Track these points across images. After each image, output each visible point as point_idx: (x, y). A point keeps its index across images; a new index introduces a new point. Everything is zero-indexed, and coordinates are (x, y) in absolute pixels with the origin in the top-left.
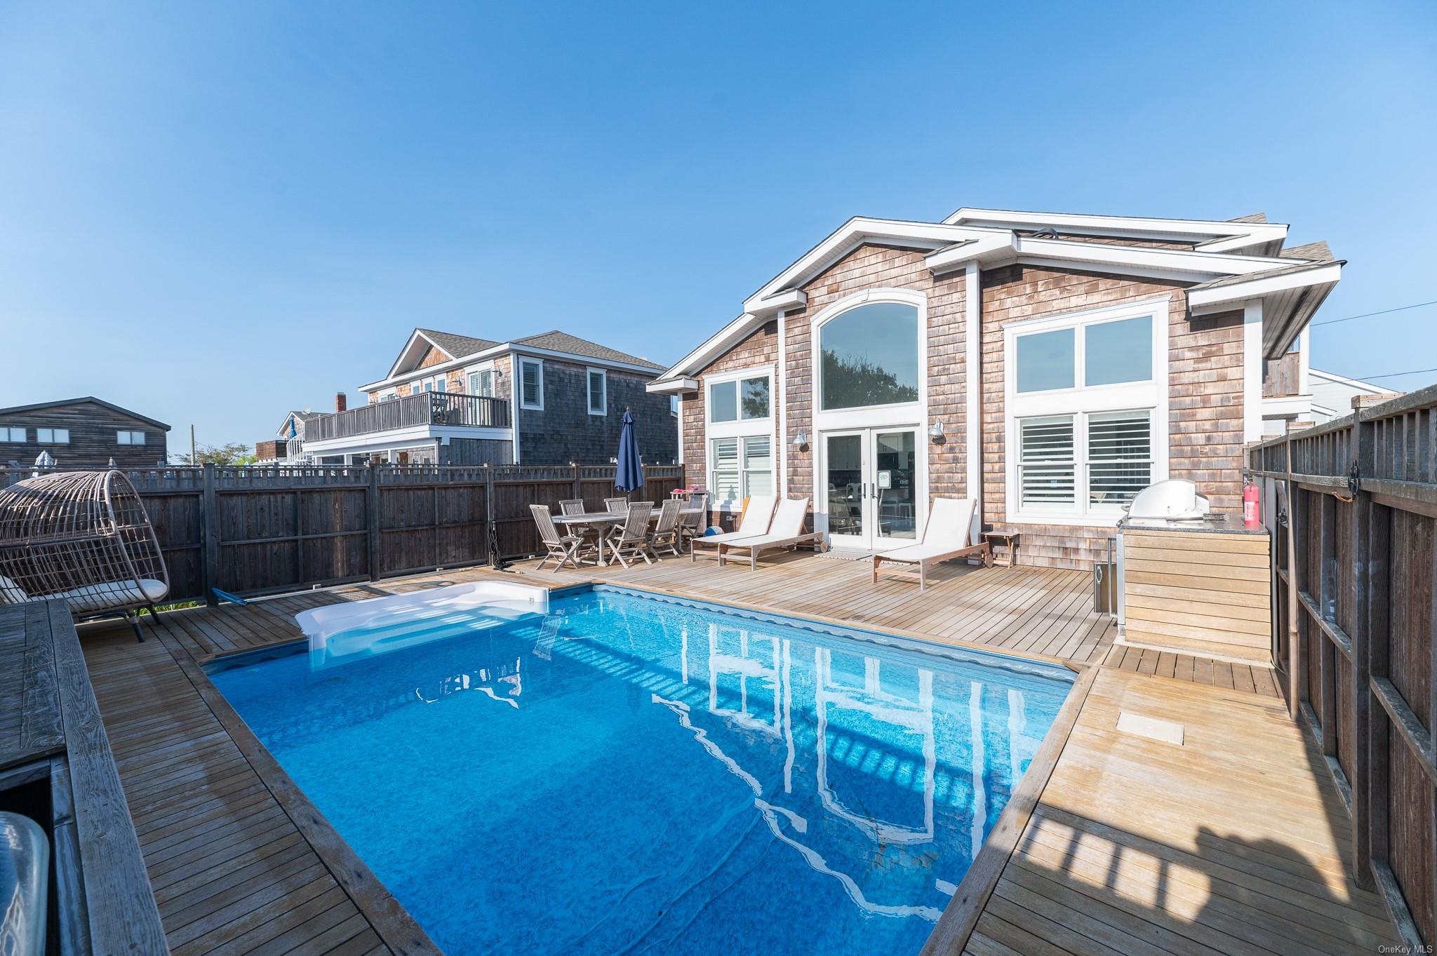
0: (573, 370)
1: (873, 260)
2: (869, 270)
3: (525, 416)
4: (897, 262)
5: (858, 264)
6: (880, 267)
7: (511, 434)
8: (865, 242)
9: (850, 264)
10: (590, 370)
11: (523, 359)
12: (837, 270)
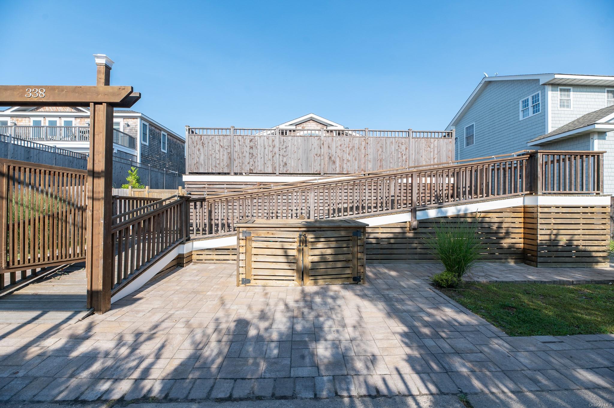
0: (157, 131)
1: (313, 124)
2: (312, 126)
3: (143, 147)
4: (319, 126)
5: (310, 124)
6: (315, 126)
7: (138, 153)
8: (312, 119)
9: (307, 123)
10: (162, 132)
11: (143, 122)
12: (304, 124)
